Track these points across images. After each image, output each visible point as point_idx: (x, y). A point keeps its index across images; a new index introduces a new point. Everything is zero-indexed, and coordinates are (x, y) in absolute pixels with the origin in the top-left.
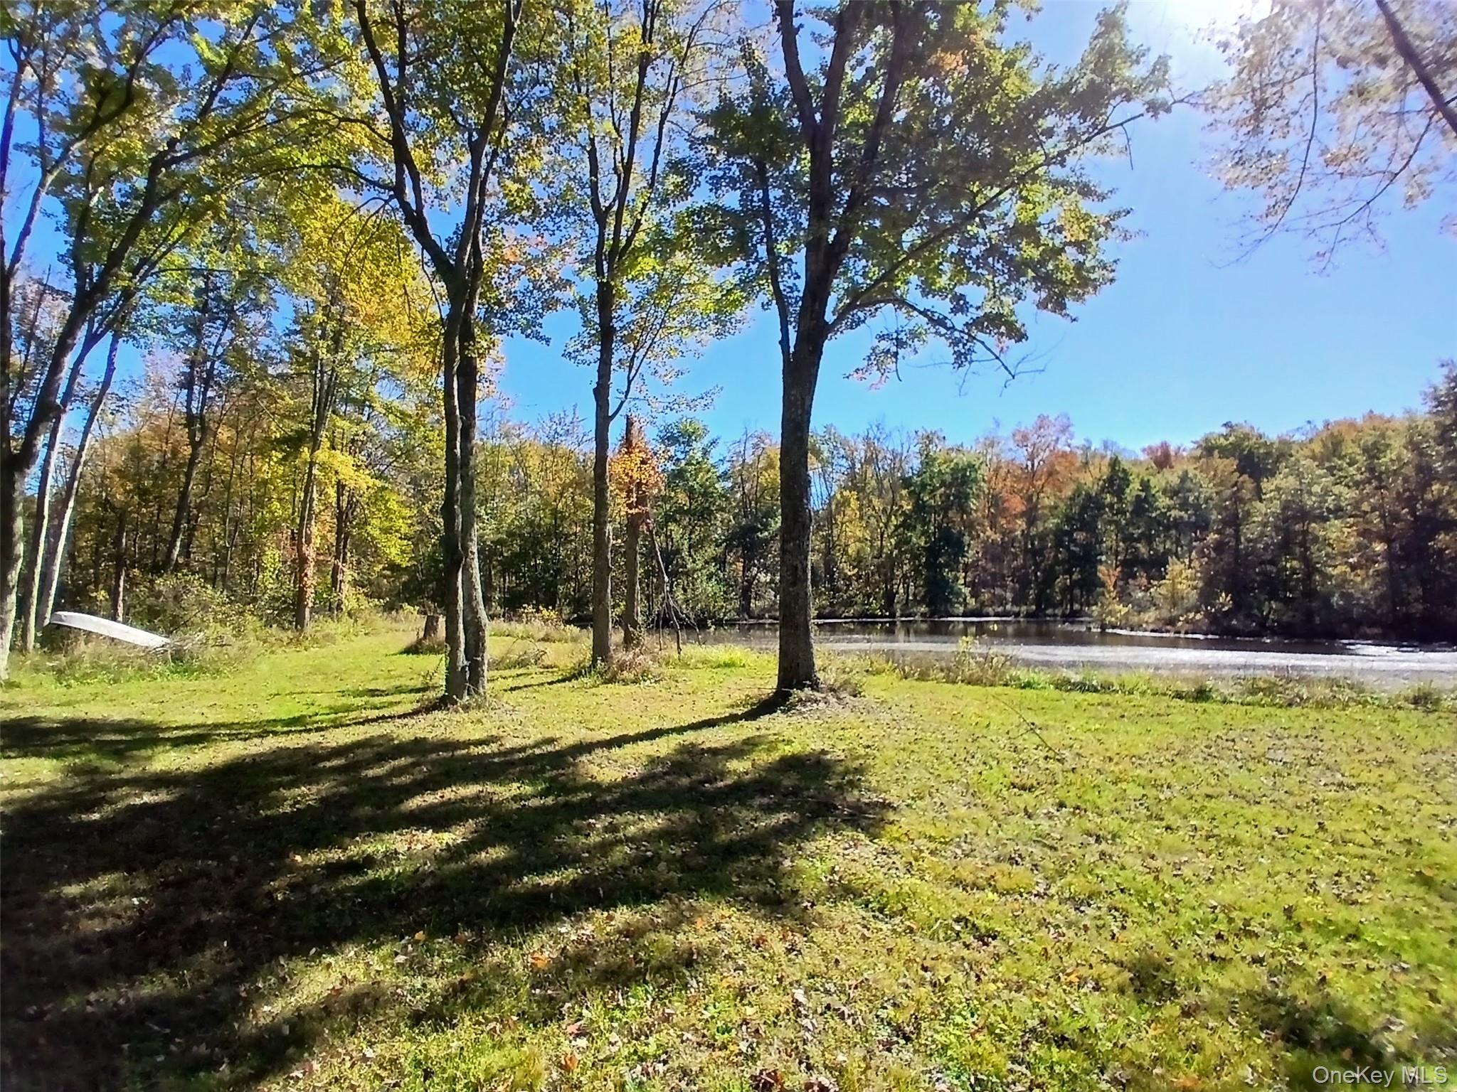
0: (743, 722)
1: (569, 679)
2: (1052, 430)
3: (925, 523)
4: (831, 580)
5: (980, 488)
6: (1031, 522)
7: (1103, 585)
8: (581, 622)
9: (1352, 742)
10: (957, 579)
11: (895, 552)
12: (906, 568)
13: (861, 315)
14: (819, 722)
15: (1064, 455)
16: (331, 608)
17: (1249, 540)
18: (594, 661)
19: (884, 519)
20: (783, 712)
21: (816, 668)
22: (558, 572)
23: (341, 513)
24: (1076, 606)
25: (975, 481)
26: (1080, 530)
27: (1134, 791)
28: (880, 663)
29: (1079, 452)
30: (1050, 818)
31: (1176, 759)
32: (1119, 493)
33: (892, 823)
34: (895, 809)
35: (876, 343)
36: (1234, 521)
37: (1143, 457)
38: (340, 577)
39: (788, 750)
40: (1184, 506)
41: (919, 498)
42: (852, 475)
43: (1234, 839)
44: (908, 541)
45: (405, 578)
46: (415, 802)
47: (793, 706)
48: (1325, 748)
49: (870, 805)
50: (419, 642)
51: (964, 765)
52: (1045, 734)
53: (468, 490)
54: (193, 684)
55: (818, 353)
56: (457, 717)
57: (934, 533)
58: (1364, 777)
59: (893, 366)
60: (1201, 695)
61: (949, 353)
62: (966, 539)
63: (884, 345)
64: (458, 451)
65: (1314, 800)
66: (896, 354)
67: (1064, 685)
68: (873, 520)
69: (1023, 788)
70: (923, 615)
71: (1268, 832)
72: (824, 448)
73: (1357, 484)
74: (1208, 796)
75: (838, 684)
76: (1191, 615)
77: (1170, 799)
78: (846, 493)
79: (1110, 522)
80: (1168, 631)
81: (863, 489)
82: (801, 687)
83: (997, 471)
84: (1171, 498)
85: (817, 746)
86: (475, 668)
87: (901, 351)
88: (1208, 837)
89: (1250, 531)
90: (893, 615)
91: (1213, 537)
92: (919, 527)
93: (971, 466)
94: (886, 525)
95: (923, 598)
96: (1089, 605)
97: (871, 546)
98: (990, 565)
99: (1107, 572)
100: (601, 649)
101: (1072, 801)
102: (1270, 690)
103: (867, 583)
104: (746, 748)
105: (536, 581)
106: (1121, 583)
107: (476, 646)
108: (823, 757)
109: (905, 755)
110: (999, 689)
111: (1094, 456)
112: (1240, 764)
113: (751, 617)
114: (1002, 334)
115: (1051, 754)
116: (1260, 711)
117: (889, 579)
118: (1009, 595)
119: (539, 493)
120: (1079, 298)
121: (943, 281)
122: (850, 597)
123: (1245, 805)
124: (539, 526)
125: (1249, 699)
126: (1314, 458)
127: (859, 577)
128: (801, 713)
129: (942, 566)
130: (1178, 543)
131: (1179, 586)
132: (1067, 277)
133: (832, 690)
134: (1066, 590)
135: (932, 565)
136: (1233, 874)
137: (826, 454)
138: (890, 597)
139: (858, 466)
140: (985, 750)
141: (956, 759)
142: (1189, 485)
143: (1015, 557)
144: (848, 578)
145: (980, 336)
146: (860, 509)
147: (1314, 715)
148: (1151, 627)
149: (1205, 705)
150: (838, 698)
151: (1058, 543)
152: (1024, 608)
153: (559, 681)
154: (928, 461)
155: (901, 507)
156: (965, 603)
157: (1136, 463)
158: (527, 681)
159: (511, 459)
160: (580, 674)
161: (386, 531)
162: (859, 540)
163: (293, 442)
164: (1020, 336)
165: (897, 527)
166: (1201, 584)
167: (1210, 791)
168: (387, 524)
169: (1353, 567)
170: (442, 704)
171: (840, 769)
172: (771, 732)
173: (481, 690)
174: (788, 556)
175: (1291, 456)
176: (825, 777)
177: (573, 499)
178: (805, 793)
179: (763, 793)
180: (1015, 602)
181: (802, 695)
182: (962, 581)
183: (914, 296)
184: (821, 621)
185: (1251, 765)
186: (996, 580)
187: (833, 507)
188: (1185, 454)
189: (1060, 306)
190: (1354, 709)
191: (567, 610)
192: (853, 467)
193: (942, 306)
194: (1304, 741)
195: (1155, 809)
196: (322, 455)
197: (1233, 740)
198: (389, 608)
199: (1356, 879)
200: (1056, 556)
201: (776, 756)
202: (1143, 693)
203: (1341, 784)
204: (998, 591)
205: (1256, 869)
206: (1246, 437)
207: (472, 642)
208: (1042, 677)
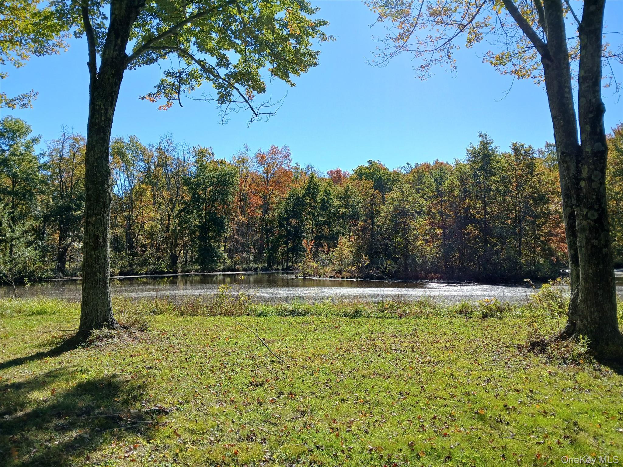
0: (48, 359)
2: (279, 156)
3: (199, 209)
4: (131, 247)
5: (235, 189)
6: (265, 212)
7: (305, 251)
9: (432, 337)
10: (219, 247)
11: (179, 228)
12: (185, 239)
13: (154, 55)
14: (113, 353)
15: (286, 172)
17: (378, 226)
19: (171, 205)
20: (84, 347)
21: (112, 312)
24: (290, 264)
25: (232, 183)
26: (293, 217)
27: (323, 378)
28: (164, 305)
29: (293, 171)
30: (273, 403)
31: (345, 354)
32: (314, 197)
33: (164, 425)
34: (167, 413)
35: (164, 77)
36: (372, 216)
37: (327, 177)
39: (84, 377)
40: (347, 206)
41: (195, 193)
42: (147, 173)
43: (378, 402)
44: (187, 222)
47: (92, 342)
48: (420, 341)
49: (150, 413)
51: (219, 373)
52: (271, 346)
55: (119, 77)
57: (205, 217)
58: (441, 357)
59: (177, 96)
60: (357, 314)
61: (214, 93)
62: (226, 221)
63: (170, 80)
65: (417, 373)
66: (179, 87)
67: (283, 313)
68: (163, 207)
69: (257, 385)
70: (197, 271)
71: (396, 395)
72: (129, 153)
73: (431, 198)
74: (363, 376)
75: (129, 323)
76: (350, 268)
77: (343, 381)
78: (144, 186)
79: (309, 213)
80: (338, 277)
81: (156, 184)
82: (99, 327)
83: (246, 178)
84: (341, 201)
85: (108, 372)
87: (183, 87)
88: (364, 402)
89: (379, 221)
90: (175, 272)
91: (361, 224)
92: (195, 212)
93: (230, 174)
94: (172, 210)
95: (197, 259)
96: (297, 262)
97: (161, 224)
98: (240, 238)
99: (307, 243)
101: (286, 390)
102: (391, 309)
103: (158, 249)
104: (47, 380)
106: (314, 250)
108: (112, 380)
109: (177, 371)
110: (244, 318)
111: (301, 173)
112: (378, 354)
113: (66, 275)
114: (250, 86)
115: (275, 359)
116: (387, 321)
117: (173, 247)
118: (252, 257)
120: (296, 72)
121: (212, 44)
122: (145, 259)
123: (382, 379)
125: (381, 315)
126: (409, 183)
127: (153, 246)
128: (98, 347)
129: (210, 239)
130: (343, 226)
131: (344, 252)
132: (289, 57)
133: (125, 327)
134: (284, 253)
135: (203, 238)
136: (380, 426)
137: (129, 157)
138: (174, 259)
139: (153, 167)
140: (233, 361)
141: (214, 370)
142: (349, 194)
143: (256, 233)
144: (143, 246)
145: (237, 85)
146: (154, 197)
147: (413, 322)
148: (330, 275)
149: (359, 319)
150: (130, 334)
151: (281, 227)
152: (260, 265)
154: (202, 168)
155: (183, 198)
156: (224, 263)
157: (323, 180)
162: (152, 220)
164: (261, 90)
165: (180, 212)
166: (354, 250)
167: (364, 373)
169: (427, 242)
171: (128, 387)
172: (71, 364)
174: (91, 228)
175: (399, 181)
176: (114, 395)
178: (97, 411)
179: (59, 416)
180: (255, 261)
181: (100, 333)
182: (222, 248)
183: (193, 49)
184: (121, 277)
185: (384, 354)
186: (245, 247)
187: (133, 195)
188: (348, 177)
189: (285, 76)
190: (431, 318)
192: (149, 168)
193: (212, 61)
194: (409, 338)
195: (335, 388)
197: (374, 340)
199: (444, 419)
200: (279, 233)
201: (74, 383)
202: (327, 315)
203: (430, 362)
204: (245, 255)
205: (391, 421)
206: (379, 169)
208: (270, 308)
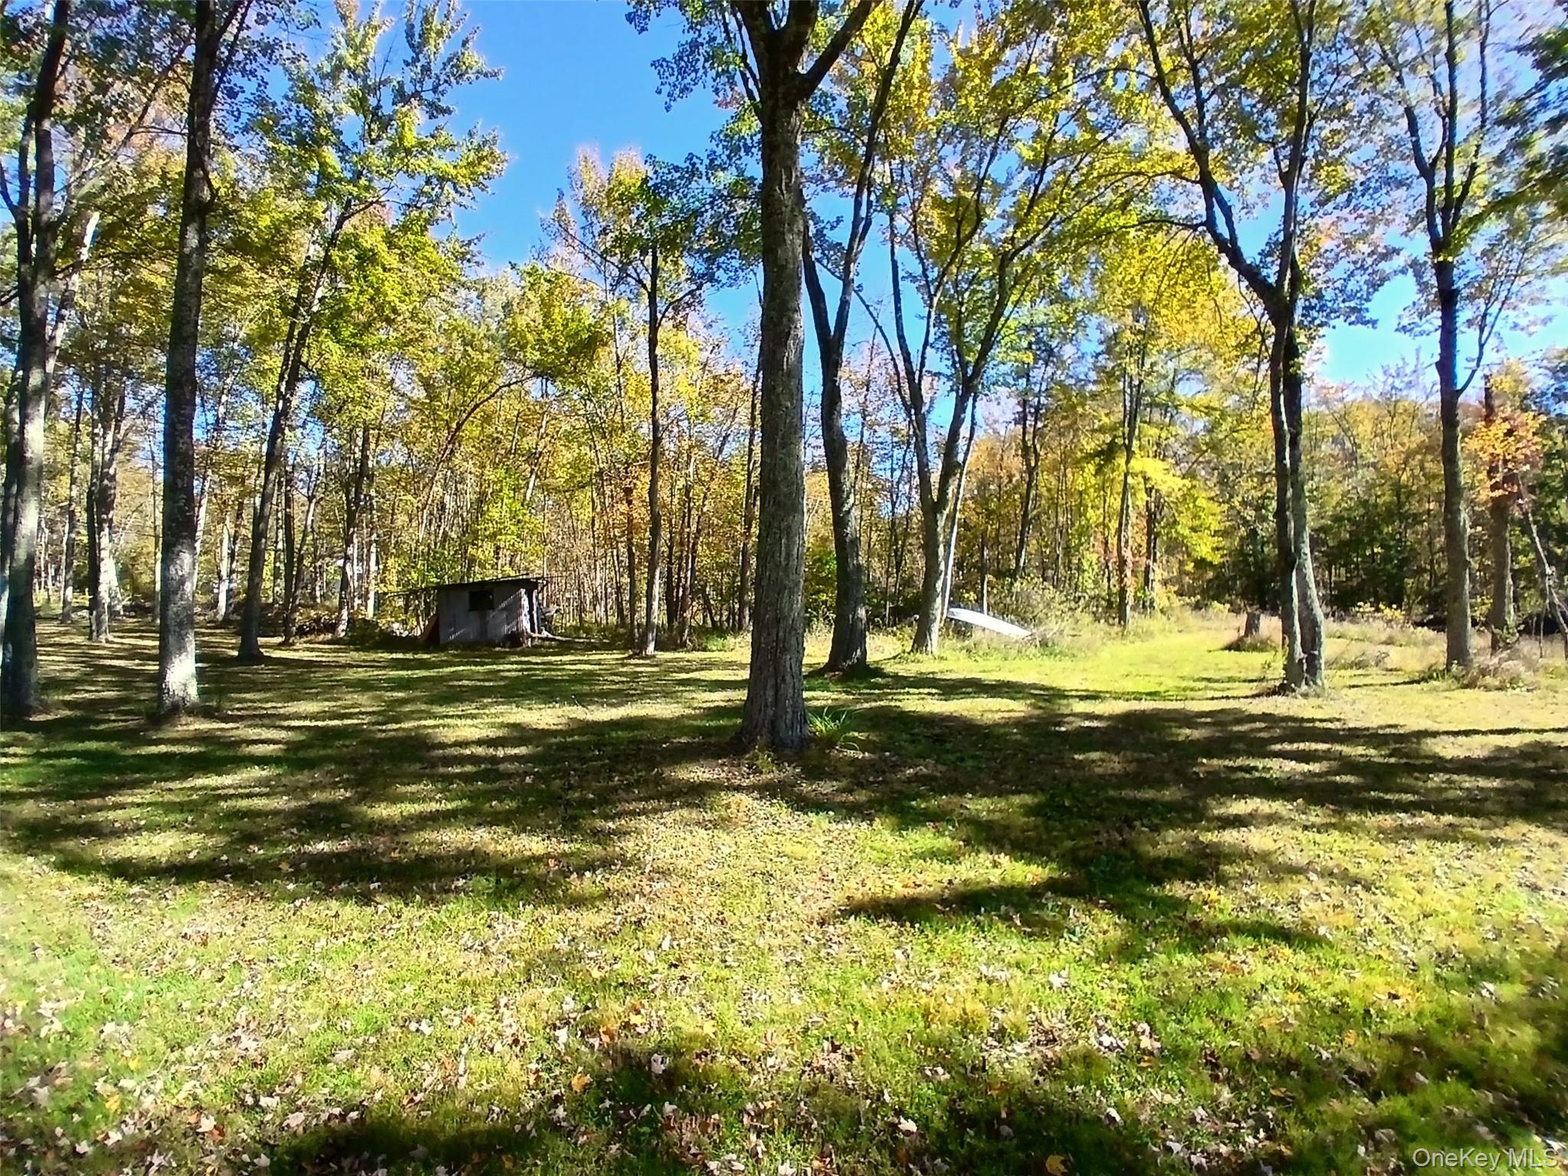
1: (1418, 682)
8: (1436, 624)
16: (1145, 606)
18: (1449, 664)
22: (1404, 562)
23: (1150, 515)
38: (1151, 576)
45: (1210, 574)
46: (1278, 747)
50: (1241, 639)
53: (1299, 495)
54: (1062, 664)
56: (1297, 702)
64: (1288, 462)
86: (1313, 661)
100: (1457, 652)
105: (1373, 574)
107: (1312, 641)
119: (1374, 465)
124: (1376, 505)
153: (1405, 683)
158: (1367, 681)
159: (1334, 430)
160: (1431, 677)
161: (1194, 529)
163: (1107, 454)
168: (1197, 523)
170: (1282, 690)
173: (1319, 682)
177: (1422, 468)
191: (1418, 610)
196: (1136, 464)
198: (1197, 607)
207: (1308, 637)
